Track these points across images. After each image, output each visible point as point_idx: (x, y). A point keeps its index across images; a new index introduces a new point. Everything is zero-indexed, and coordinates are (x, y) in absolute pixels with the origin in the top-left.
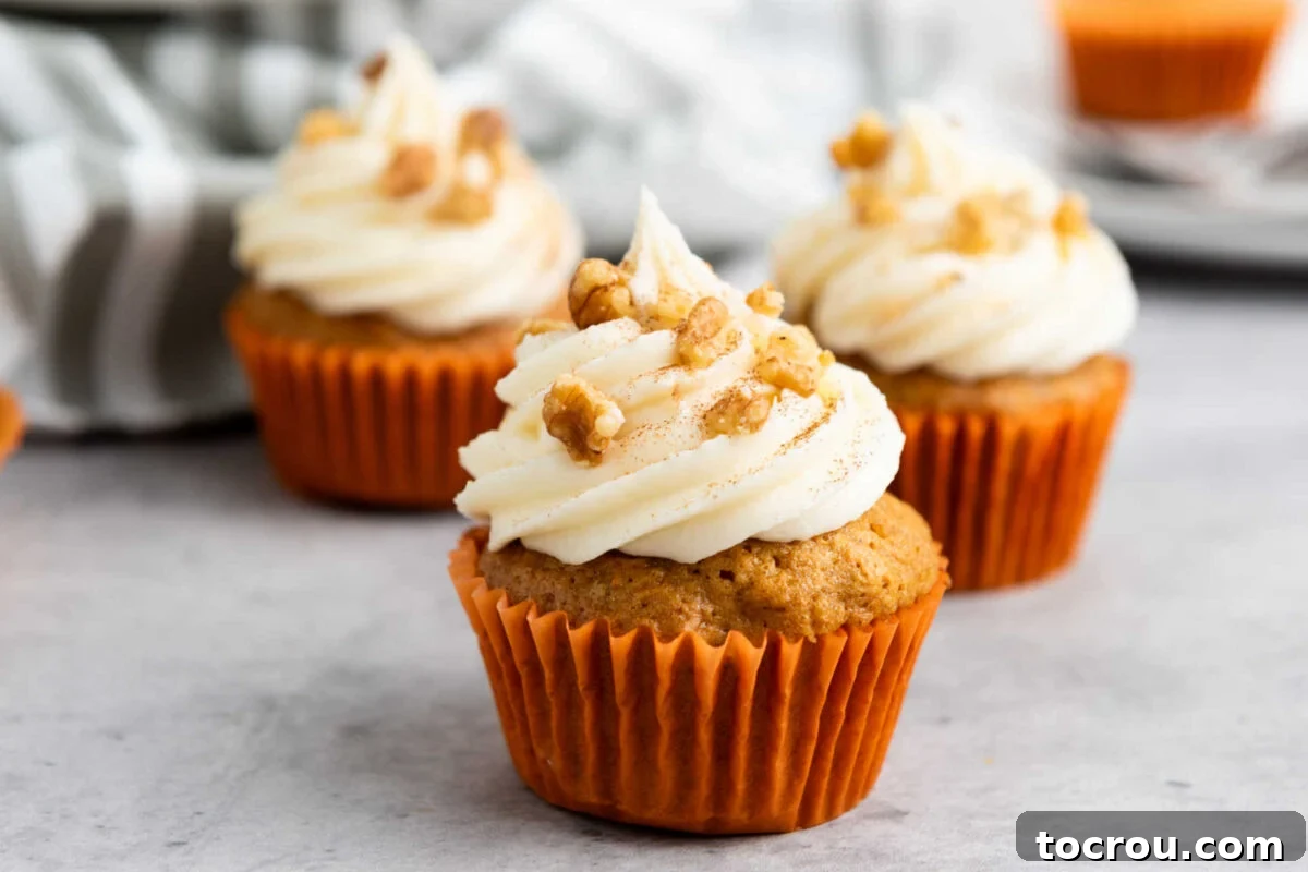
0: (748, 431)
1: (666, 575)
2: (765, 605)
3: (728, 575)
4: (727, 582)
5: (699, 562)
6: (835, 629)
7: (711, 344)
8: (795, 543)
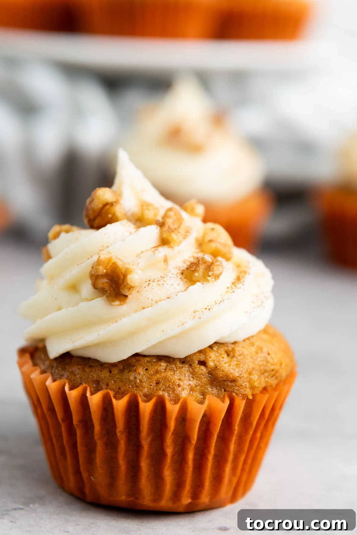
0: (213, 279)
1: (167, 366)
2: (225, 379)
3: (203, 363)
4: (203, 367)
5: (185, 357)
6: (260, 391)
7: (179, 232)
8: (235, 343)
